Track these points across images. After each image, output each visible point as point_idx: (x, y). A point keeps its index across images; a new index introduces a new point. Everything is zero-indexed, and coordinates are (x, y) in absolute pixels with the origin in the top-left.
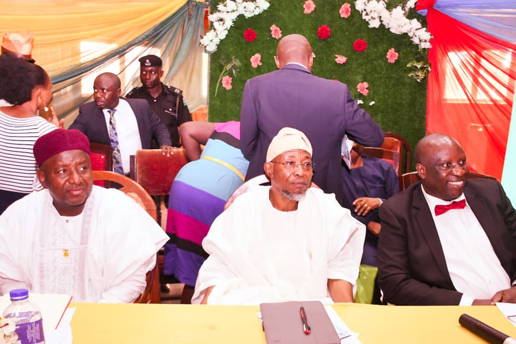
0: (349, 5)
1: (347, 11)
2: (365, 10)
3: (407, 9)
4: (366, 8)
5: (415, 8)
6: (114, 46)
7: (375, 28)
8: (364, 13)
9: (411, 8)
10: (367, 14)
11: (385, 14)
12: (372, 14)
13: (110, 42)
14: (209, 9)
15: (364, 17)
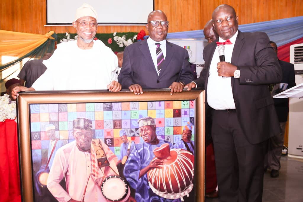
0: (111, 39)
1: (110, 41)
2: (117, 41)
3: (133, 40)
4: (118, 40)
5: (136, 39)
6: (17, 58)
7: (121, 47)
8: (117, 42)
9: (135, 39)
10: (118, 42)
11: (125, 42)
12: (120, 42)
13: (15, 56)
14: (57, 42)
15: (117, 43)
